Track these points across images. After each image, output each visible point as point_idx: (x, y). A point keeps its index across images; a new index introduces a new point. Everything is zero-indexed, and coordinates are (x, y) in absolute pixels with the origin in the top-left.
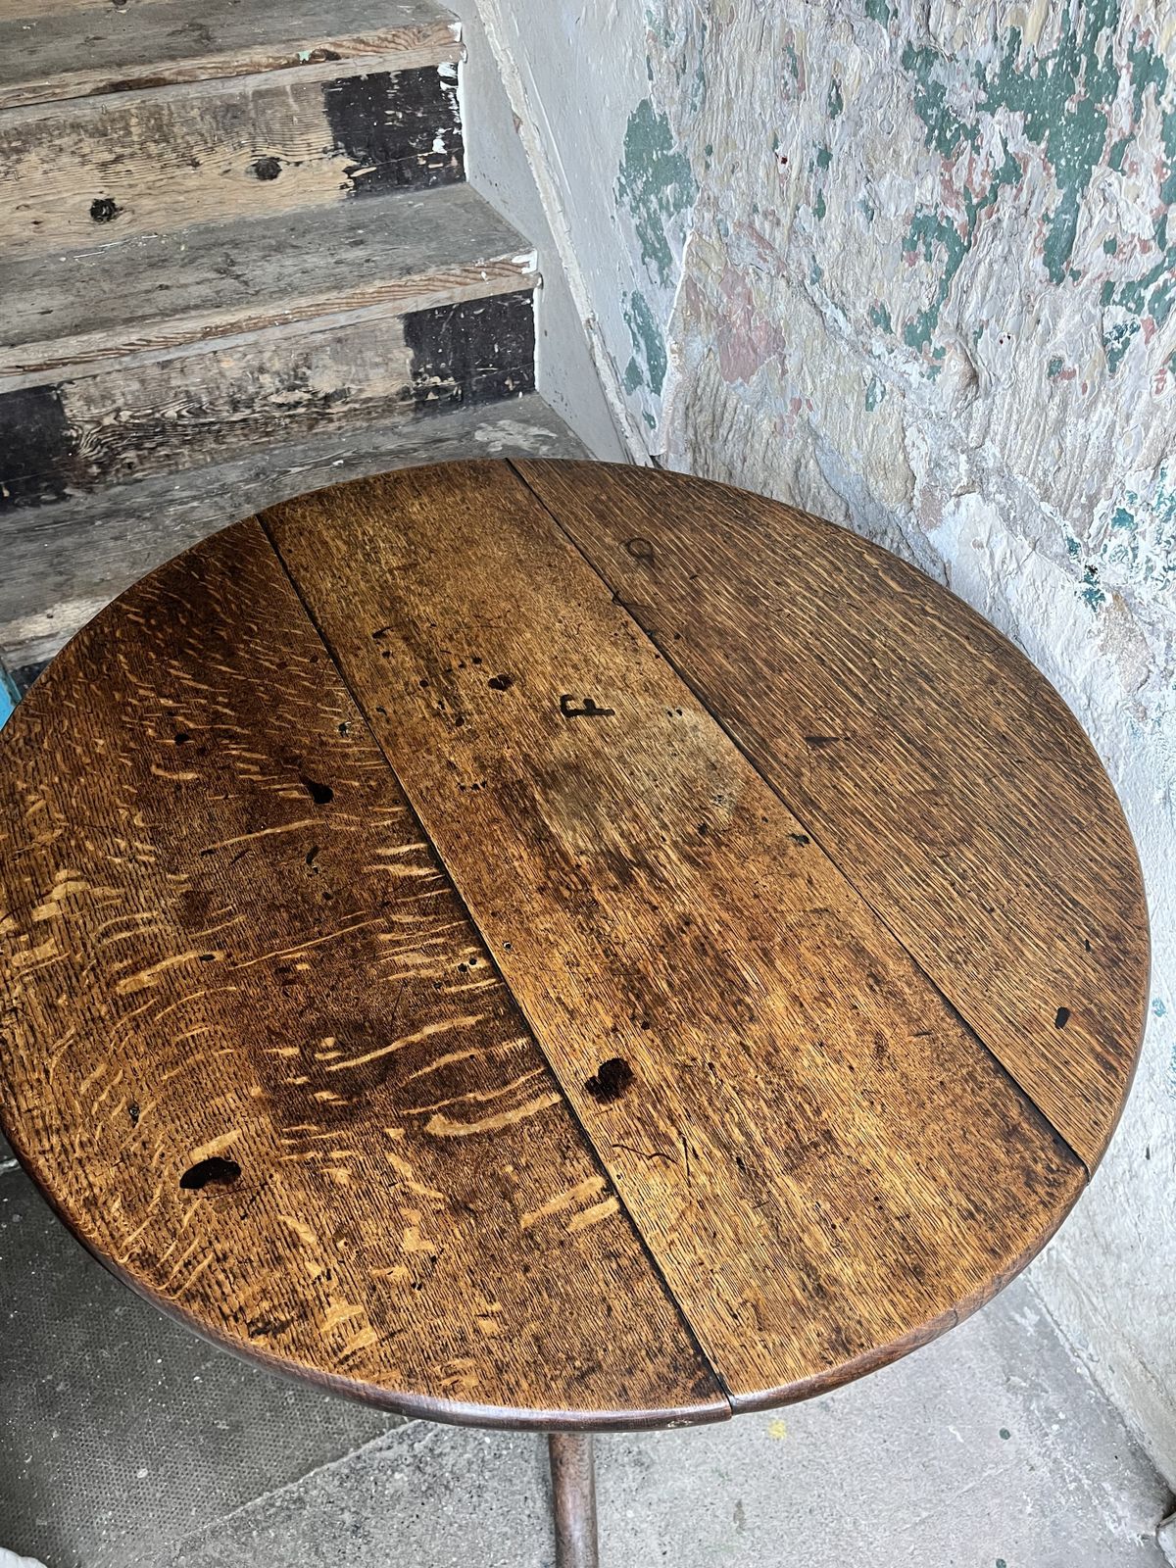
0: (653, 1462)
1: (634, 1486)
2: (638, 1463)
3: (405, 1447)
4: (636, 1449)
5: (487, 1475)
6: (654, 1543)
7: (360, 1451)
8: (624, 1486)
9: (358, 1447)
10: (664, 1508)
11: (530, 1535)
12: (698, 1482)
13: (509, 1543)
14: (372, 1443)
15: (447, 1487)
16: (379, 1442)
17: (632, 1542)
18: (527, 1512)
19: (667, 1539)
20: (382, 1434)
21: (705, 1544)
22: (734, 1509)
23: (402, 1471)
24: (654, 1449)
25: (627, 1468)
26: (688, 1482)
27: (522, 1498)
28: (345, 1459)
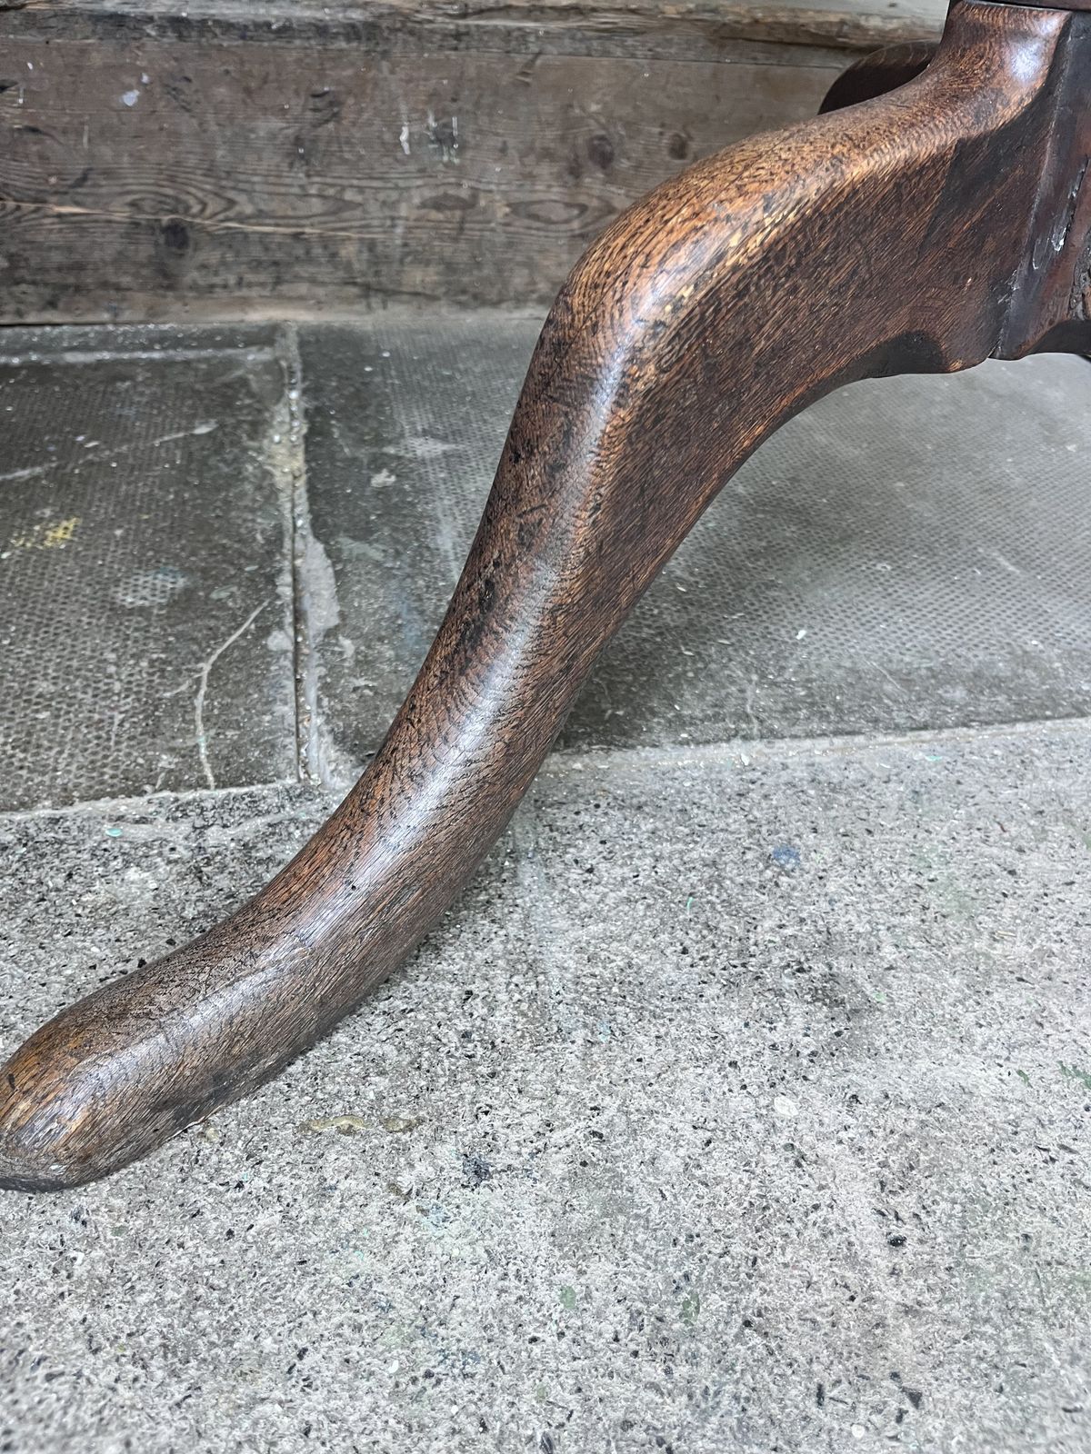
0: (873, 1008)
1: (807, 1045)
2: (826, 994)
3: (185, 827)
4: (819, 968)
6: (858, 1202)
7: (68, 811)
8: (775, 1037)
9: (68, 802)
10: (901, 1119)
11: (454, 1080)
12: (1015, 1082)
13: (383, 1083)
14: (104, 805)
16: (123, 805)
17: (784, 1181)
18: (463, 1025)
19: (906, 1203)
20: (142, 793)
21: (1046, 1253)
23: (152, 868)
24: (877, 979)
25: (789, 1001)
26: (982, 1077)
27: (456, 991)
28: (18, 817)
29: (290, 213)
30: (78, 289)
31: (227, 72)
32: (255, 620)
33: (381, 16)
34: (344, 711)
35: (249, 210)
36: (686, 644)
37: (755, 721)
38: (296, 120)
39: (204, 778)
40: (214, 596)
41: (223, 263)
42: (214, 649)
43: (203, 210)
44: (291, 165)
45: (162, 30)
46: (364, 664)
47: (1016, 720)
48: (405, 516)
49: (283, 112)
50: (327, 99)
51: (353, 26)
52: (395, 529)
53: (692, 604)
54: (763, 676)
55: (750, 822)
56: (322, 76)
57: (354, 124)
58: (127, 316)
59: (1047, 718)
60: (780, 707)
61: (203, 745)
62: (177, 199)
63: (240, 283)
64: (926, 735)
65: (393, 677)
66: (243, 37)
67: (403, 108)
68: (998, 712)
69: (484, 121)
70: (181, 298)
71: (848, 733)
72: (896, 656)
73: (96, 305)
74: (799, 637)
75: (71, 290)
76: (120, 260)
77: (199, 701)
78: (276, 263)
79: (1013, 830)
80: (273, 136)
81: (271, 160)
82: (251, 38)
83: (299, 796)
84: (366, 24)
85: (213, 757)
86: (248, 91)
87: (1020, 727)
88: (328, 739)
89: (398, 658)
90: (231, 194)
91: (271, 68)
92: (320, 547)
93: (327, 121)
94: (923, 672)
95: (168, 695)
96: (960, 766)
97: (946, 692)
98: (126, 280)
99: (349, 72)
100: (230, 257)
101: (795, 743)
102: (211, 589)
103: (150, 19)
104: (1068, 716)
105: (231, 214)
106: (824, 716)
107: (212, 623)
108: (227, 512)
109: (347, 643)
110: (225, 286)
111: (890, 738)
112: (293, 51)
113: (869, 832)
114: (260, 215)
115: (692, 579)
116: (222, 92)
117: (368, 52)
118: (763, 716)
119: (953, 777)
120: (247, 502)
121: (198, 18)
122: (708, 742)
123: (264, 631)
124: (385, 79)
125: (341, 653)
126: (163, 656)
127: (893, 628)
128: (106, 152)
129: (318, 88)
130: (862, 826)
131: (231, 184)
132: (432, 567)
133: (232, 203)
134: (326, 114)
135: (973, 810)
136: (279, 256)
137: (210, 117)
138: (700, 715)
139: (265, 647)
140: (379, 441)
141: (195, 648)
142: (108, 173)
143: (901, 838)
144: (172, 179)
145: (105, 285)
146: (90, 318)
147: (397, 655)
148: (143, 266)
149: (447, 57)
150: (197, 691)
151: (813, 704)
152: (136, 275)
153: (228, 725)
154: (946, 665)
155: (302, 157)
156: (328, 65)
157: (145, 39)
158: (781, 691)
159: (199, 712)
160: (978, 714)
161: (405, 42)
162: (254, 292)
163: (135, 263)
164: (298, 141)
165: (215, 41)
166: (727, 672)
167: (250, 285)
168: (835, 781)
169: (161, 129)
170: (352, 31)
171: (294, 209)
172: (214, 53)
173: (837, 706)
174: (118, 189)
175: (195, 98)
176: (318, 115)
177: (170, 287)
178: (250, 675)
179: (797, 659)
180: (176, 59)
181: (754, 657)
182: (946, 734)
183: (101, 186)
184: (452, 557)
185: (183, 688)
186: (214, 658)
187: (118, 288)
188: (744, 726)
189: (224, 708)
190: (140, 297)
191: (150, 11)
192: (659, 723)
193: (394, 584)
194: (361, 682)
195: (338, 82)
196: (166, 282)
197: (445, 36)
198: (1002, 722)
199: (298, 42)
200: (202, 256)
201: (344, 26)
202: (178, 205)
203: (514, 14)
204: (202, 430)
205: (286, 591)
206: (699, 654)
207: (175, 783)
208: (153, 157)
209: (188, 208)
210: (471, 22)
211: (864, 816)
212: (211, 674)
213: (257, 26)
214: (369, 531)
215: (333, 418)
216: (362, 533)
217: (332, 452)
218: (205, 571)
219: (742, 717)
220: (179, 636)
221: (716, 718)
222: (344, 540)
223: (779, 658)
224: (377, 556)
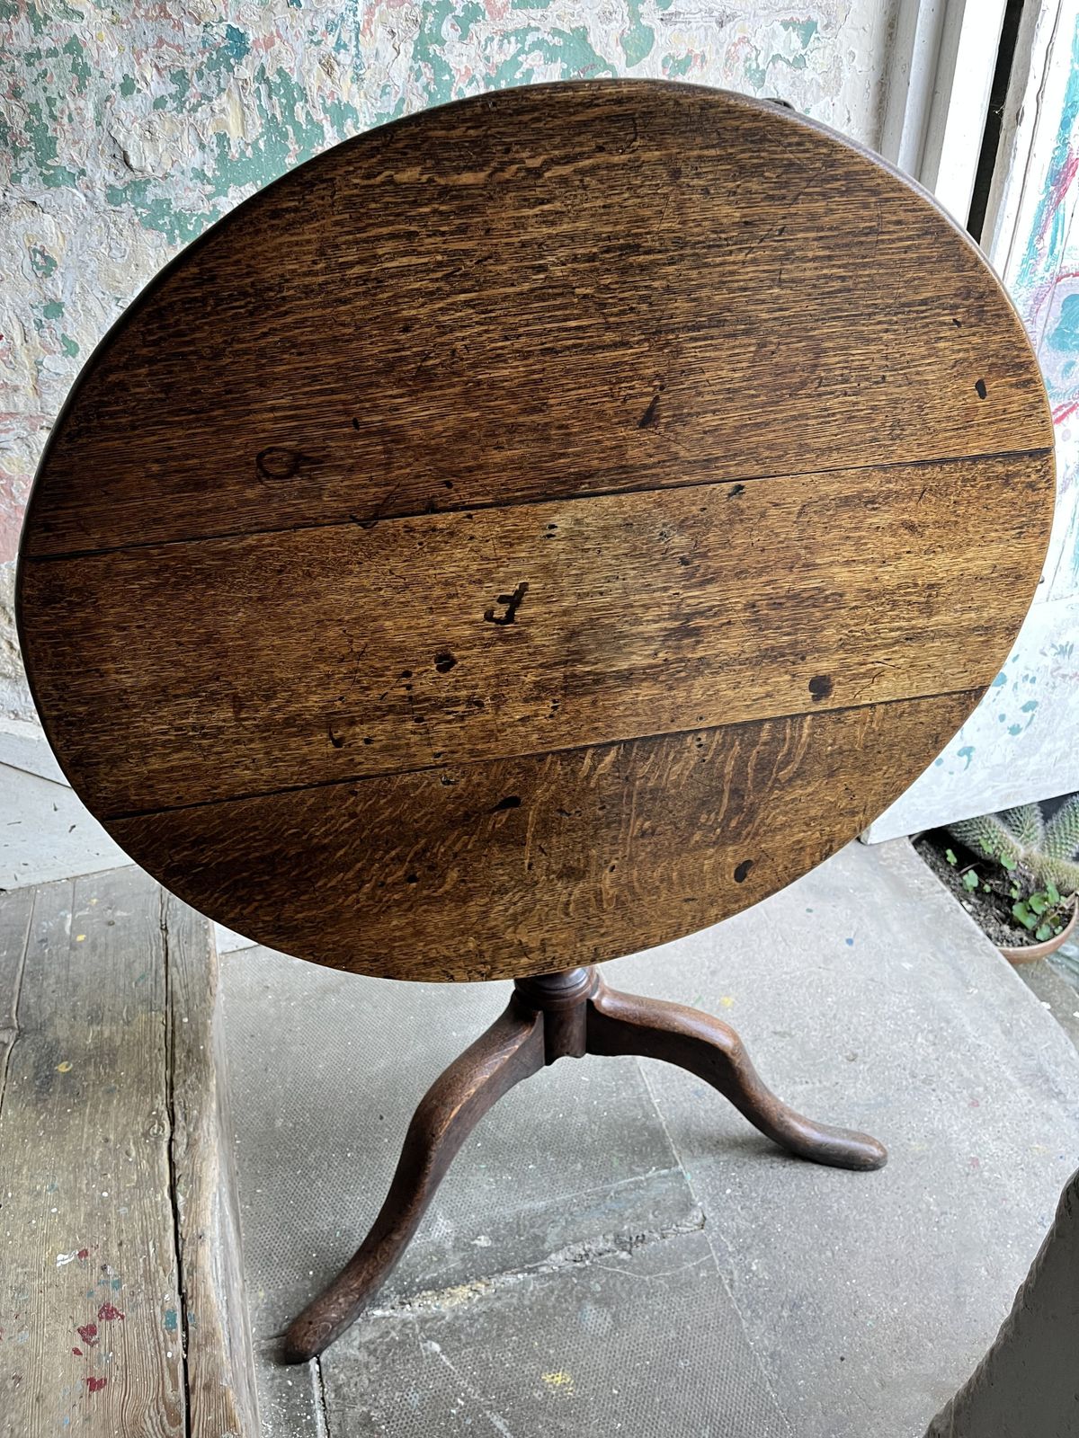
5: (754, 1195)
6: (800, 1088)
7: (733, 1298)
9: (730, 1300)
10: (777, 1077)
15: (763, 1227)
20: (720, 1278)
22: (777, 1037)
23: (750, 1264)
28: (740, 1313)
32: (613, 1268)
34: (669, 1218)
37: (640, 1096)
40: (598, 1290)
42: (636, 1278)
46: (638, 1217)
48: (518, 1225)
52: (532, 1227)
53: (571, 1112)
54: (614, 1092)
60: (630, 1088)
61: (693, 1264)
65: (645, 1206)
71: (640, 1071)
74: (587, 1080)
77: (669, 1274)
83: (709, 1227)
85: (697, 1259)
89: (632, 1207)
92: (553, 1256)
95: (667, 1287)
102: (593, 1294)
106: (633, 1077)
107: (618, 1284)
108: (526, 1306)
109: (626, 1227)
118: (637, 1093)
120: (515, 1301)
122: (654, 1110)
123: (620, 1263)
125: (634, 1227)
126: (644, 1296)
132: (562, 1207)
138: (640, 1111)
139: (629, 1260)
140: (439, 1252)
141: (636, 1286)
147: (630, 1209)
150: (663, 1276)
151: (627, 1079)
153: (680, 1258)
158: (622, 1088)
159: (674, 1272)
166: (614, 1102)
168: (661, 1078)
173: (626, 1073)
178: (650, 1259)
179: (601, 1081)
181: (603, 1094)
184: (553, 1201)
185: (662, 1282)
186: (641, 1277)
188: (644, 1099)
189: (670, 1262)
193: (579, 1219)
194: (651, 1216)
204: (436, 1347)
205: (590, 1261)
207: (713, 1267)
212: (652, 1275)
214: (536, 1237)
215: (412, 1281)
216: (538, 1239)
217: (456, 1271)
218: (579, 1300)
219: (639, 1099)
220: (629, 1294)
221: (642, 1106)
222: (546, 1246)
223: (601, 1086)
224: (557, 1230)
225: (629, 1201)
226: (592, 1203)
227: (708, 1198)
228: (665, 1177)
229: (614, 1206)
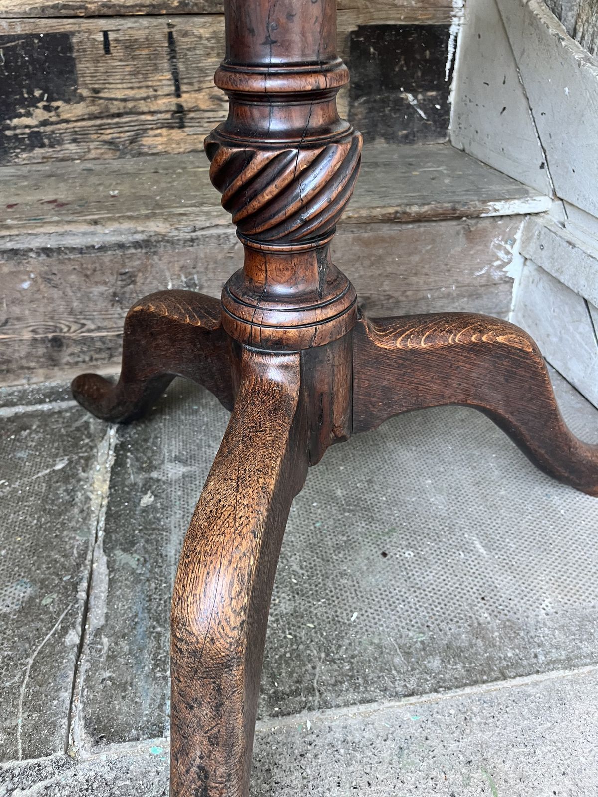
29: (114, 326)
30: (8, 371)
31: (74, 269)
32: (62, 622)
33: (151, 236)
34: (94, 701)
35: (93, 327)
36: (289, 629)
37: (318, 694)
38: (113, 286)
39: (16, 751)
40: (44, 603)
41: (82, 352)
42: (37, 646)
43: (69, 330)
44: (113, 305)
45: (38, 254)
46: (112, 657)
47: (466, 685)
48: (154, 529)
49: (105, 283)
50: (128, 275)
51: (137, 242)
52: (147, 541)
53: (298, 594)
54: (328, 655)
55: (304, 778)
56: (124, 265)
57: (143, 284)
58: (34, 380)
59: (484, 682)
60: (333, 681)
61: (21, 725)
62: (56, 327)
63: (91, 359)
64: (413, 699)
65: (124, 669)
66: (81, 253)
67: (168, 274)
68: (456, 679)
69: (211, 275)
70: (62, 369)
71: (368, 702)
72: (404, 632)
73: (18, 377)
74: (352, 619)
75: (5, 372)
76: (29, 356)
77: (23, 690)
78: (109, 349)
79: (451, 776)
80: (102, 294)
81: (102, 304)
82: (85, 253)
83: (63, 766)
84: (143, 240)
85: (24, 734)
86: (87, 276)
87: (468, 690)
88: (82, 722)
90: (83, 321)
91: (97, 265)
92: (105, 559)
93: (129, 285)
94: (418, 645)
95: (8, 684)
96: (429, 724)
97: (429, 662)
98: (32, 364)
99: (138, 262)
100: (85, 349)
101: (338, 711)
102: (43, 597)
103: (31, 250)
104: (496, 680)
105: (83, 330)
106: (356, 687)
107: (39, 625)
108: (61, 532)
109: (105, 640)
110: (84, 361)
111: (392, 704)
112: (107, 257)
113: (369, 784)
114: (99, 329)
115: (301, 572)
116: (73, 278)
117: (146, 253)
118: (323, 689)
119: (424, 734)
120: (73, 524)
121: (57, 246)
122: (288, 714)
123: (65, 631)
124: (157, 263)
125: (100, 650)
126: (10, 653)
127: (407, 607)
128: (17, 310)
129: (123, 271)
130: (366, 778)
131: (82, 317)
132: (161, 572)
133: (84, 325)
134: (128, 281)
135: (431, 761)
136: (110, 345)
137: (68, 289)
138: (288, 691)
139: (63, 643)
140: (151, 468)
141: (27, 645)
142: (18, 319)
143: (387, 788)
144: (52, 318)
145: (22, 368)
146: (16, 383)
147: (130, 649)
148: (40, 357)
149: (188, 250)
150: (23, 682)
151: (352, 677)
152: (38, 362)
153: (35, 709)
154: (432, 638)
155: (118, 301)
156: (126, 260)
157: (30, 259)
158: (336, 667)
159: (22, 697)
160: (444, 681)
161: (165, 246)
162: (99, 363)
163: (36, 357)
164: (115, 295)
165: (66, 256)
166: (309, 652)
167: (96, 360)
168: (357, 740)
169: (44, 297)
170: (137, 245)
171: (116, 324)
172: (66, 261)
173: (365, 678)
174: (25, 325)
175: (60, 282)
176: (124, 283)
177: (55, 365)
178: (52, 668)
179: (349, 638)
180: (48, 266)
181: (325, 638)
182: (424, 698)
183: (14, 325)
184: (173, 563)
185: (17, 679)
186: (36, 653)
187: (29, 368)
188: (311, 698)
189: (35, 694)
190: (41, 371)
191: (31, 246)
192: (264, 699)
193: (138, 587)
194: (107, 674)
195: (133, 267)
196: (53, 363)
197: (186, 241)
198: (457, 687)
199: (109, 252)
200: (70, 350)
201: (133, 243)
202: (56, 329)
203: (221, 227)
204: (59, 466)
205: (82, 595)
206: (295, 636)
208: (42, 310)
209: (61, 330)
210: (199, 233)
211: (368, 770)
212: (32, 667)
213: (87, 247)
214: (133, 544)
215: (129, 450)
216: (128, 546)
217: (124, 480)
218: (42, 581)
219: (311, 691)
220: (21, 636)
221: (296, 693)
222: (118, 552)
223: (339, 637)
224: (133, 564)
225: (141, 650)
226: (154, 605)
227: (110, 777)
228: (161, 706)
229: (140, 630)
